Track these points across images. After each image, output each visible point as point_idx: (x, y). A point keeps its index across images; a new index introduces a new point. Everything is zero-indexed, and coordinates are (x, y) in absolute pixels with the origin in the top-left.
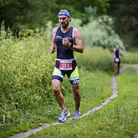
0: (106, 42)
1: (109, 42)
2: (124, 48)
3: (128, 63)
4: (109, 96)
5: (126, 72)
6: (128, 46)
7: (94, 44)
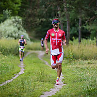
0: (17, 34)
1: (19, 35)
2: (29, 39)
3: (32, 49)
4: (18, 73)
5: (30, 56)
6: (32, 38)
7: (9, 36)
